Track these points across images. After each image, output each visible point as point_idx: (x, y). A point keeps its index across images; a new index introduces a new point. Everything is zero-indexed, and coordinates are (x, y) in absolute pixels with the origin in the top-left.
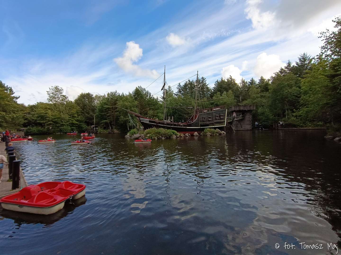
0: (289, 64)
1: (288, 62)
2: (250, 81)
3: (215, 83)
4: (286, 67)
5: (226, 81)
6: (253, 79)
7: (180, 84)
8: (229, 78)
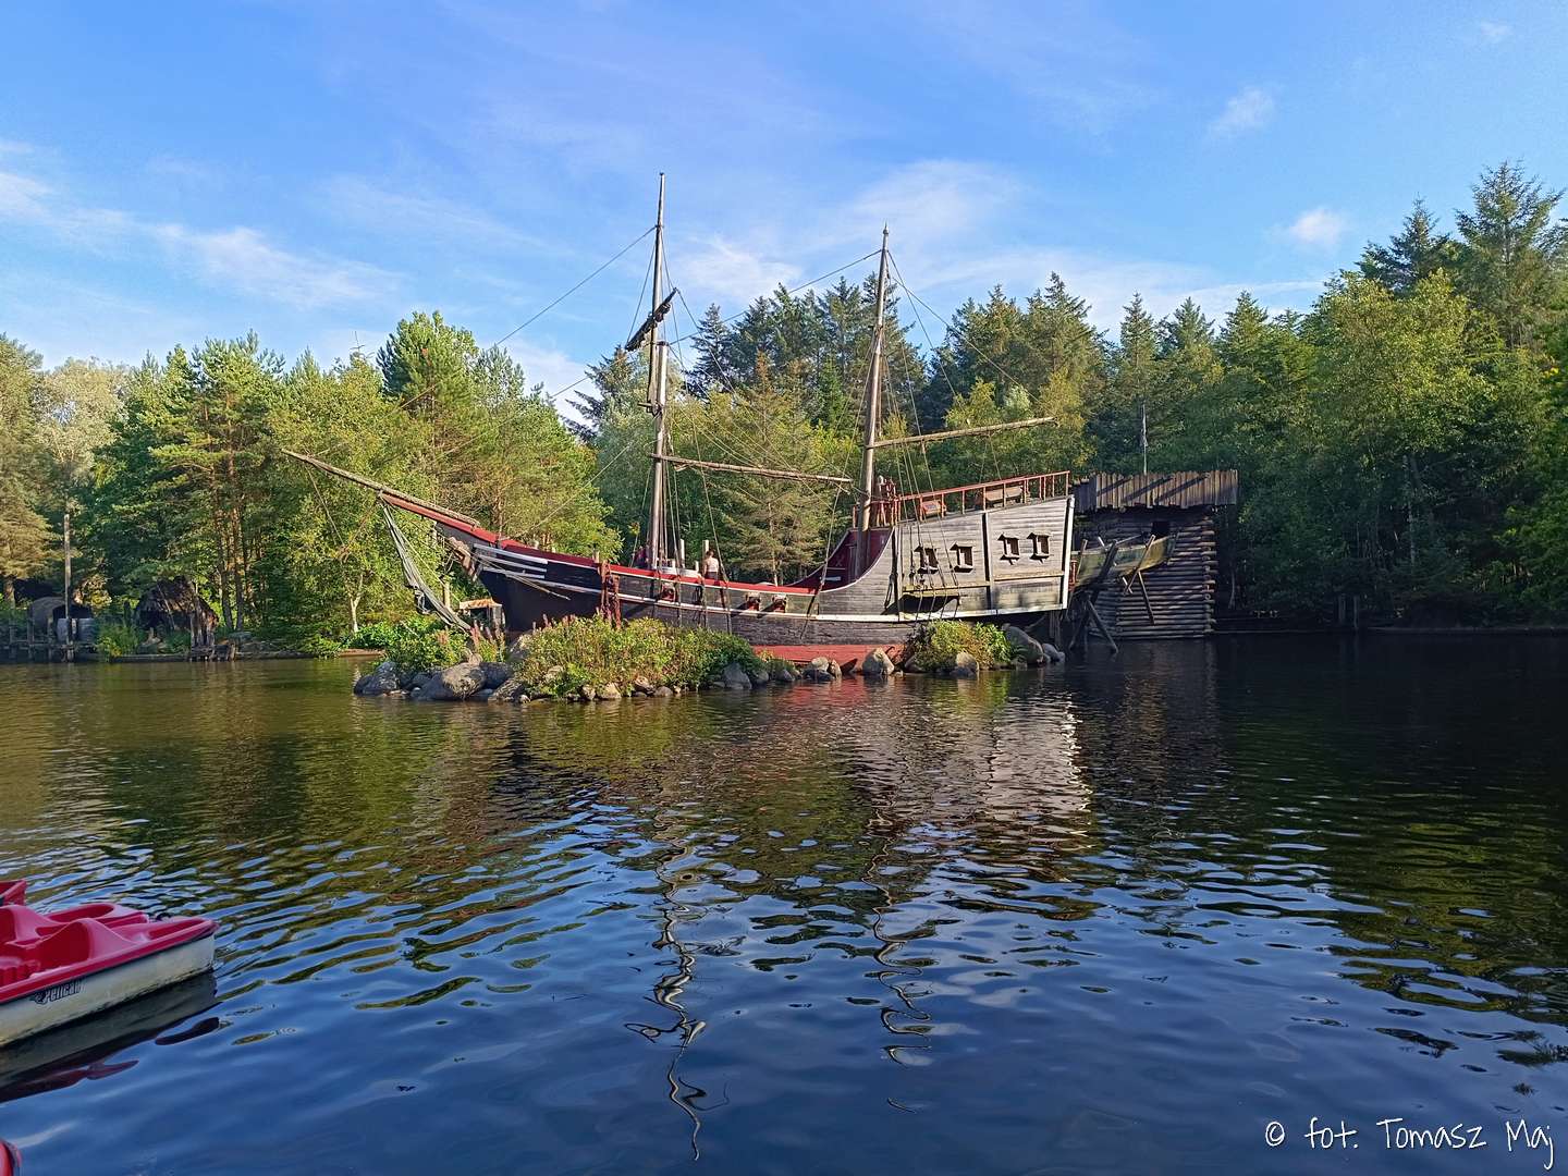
0: (1418, 228)
2: (1172, 319)
3: (954, 319)
4: (1402, 244)
5: (1024, 308)
6: (1194, 309)
7: (714, 312)
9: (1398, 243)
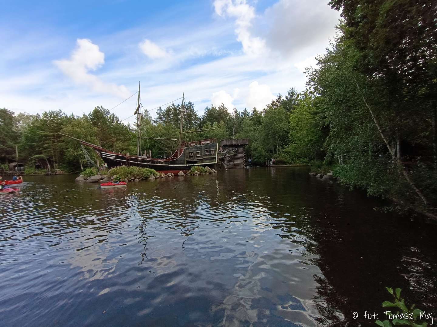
0: (280, 97)
1: (278, 95)
2: (243, 112)
3: (205, 110)
4: (277, 100)
5: (217, 109)
6: (246, 110)
7: (160, 108)
8: (221, 106)
9: (276, 100)
